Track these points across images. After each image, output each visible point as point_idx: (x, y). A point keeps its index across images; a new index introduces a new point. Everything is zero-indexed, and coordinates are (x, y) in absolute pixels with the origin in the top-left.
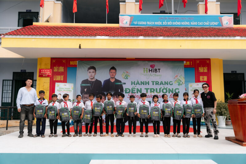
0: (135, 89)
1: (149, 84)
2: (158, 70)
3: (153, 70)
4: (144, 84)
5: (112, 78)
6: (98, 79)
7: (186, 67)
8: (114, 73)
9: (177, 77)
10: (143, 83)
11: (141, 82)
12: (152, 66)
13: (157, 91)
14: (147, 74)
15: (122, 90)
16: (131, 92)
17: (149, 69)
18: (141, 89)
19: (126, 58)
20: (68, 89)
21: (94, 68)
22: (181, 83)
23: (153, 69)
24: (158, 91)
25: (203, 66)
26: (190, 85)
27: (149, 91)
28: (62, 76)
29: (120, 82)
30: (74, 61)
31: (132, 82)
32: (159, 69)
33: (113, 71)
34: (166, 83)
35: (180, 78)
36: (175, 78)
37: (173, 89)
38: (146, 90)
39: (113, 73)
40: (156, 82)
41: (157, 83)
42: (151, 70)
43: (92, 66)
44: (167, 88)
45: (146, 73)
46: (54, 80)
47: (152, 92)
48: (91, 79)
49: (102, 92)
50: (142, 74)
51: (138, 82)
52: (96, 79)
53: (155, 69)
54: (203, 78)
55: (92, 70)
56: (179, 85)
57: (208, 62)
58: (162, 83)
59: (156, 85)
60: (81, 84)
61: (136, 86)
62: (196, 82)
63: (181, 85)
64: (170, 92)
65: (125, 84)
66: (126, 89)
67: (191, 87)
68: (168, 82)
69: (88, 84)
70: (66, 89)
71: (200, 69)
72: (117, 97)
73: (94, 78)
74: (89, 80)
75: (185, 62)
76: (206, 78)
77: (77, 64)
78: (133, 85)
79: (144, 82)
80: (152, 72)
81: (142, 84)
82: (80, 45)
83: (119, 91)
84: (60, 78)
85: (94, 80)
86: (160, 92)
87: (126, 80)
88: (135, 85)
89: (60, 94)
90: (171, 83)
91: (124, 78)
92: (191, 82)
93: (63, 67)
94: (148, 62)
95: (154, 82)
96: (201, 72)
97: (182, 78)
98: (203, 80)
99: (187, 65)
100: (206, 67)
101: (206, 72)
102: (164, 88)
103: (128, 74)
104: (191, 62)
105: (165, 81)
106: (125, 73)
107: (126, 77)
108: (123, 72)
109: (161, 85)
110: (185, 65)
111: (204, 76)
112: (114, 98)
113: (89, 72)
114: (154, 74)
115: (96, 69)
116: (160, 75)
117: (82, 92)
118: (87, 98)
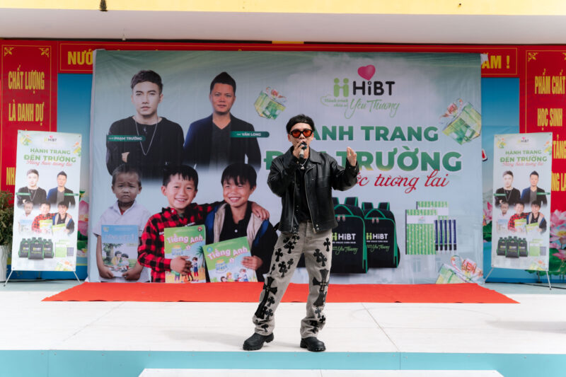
1: (351, 138)
2: (386, 87)
3: (367, 86)
4: (334, 138)
5: (221, 114)
6: (168, 119)
7: (487, 73)
8: (227, 95)
9: (453, 114)
10: (330, 134)
11: (325, 129)
12: (363, 72)
13: (379, 163)
14: (347, 101)
15: (256, 158)
17: (355, 83)
19: (269, 43)
20: (64, 152)
21: (153, 77)
22: (468, 134)
23: (370, 83)
24: (385, 162)
25: (551, 73)
26: (498, 140)
28: (40, 107)
29: (249, 128)
30: (81, 51)
32: (390, 83)
33: (224, 88)
34: (416, 134)
35: (464, 117)
36: (446, 116)
37: (437, 155)
38: (340, 157)
39: (223, 97)
40: (378, 129)
41: (382, 134)
42: (359, 84)
43: (147, 69)
44: (417, 151)
45: (341, 97)
46: (10, 119)
48: (146, 117)
49: (184, 164)
50: (326, 100)
52: (164, 119)
53: (376, 83)
54: (548, 117)
55: (147, 86)
56: (460, 140)
58: (398, 134)
59: (378, 139)
60: (107, 137)
62: (522, 131)
63: (468, 140)
64: (429, 166)
65: (266, 135)
66: (270, 154)
67: (503, 147)
68: (419, 129)
69: (136, 135)
70: (55, 152)
71: (540, 85)
72: (237, 184)
73: (154, 113)
74: (139, 119)
75: (484, 57)
76: (561, 117)
77: (93, 61)
79: (334, 128)
80: (364, 93)
81: (328, 136)
83: (246, 162)
84: (32, 112)
85: (153, 121)
86: (391, 164)
87: (272, 120)
89: (36, 172)
90: (431, 134)
91: (263, 113)
92: (506, 130)
93: (43, 73)
94: (350, 56)
95: (371, 131)
96: (541, 92)
97: (471, 114)
98: (546, 125)
99: (492, 67)
100: (561, 74)
101: (559, 93)
102: (405, 151)
103: (278, 99)
104: (508, 57)
105: (409, 128)
106: (267, 95)
107: (270, 109)
108: (261, 93)
109: (396, 139)
110: (486, 67)
111: (551, 110)
112: (227, 185)
113: (135, 94)
114: (372, 101)
115: (163, 82)
116: (394, 105)
117: (113, 164)
118: (130, 186)
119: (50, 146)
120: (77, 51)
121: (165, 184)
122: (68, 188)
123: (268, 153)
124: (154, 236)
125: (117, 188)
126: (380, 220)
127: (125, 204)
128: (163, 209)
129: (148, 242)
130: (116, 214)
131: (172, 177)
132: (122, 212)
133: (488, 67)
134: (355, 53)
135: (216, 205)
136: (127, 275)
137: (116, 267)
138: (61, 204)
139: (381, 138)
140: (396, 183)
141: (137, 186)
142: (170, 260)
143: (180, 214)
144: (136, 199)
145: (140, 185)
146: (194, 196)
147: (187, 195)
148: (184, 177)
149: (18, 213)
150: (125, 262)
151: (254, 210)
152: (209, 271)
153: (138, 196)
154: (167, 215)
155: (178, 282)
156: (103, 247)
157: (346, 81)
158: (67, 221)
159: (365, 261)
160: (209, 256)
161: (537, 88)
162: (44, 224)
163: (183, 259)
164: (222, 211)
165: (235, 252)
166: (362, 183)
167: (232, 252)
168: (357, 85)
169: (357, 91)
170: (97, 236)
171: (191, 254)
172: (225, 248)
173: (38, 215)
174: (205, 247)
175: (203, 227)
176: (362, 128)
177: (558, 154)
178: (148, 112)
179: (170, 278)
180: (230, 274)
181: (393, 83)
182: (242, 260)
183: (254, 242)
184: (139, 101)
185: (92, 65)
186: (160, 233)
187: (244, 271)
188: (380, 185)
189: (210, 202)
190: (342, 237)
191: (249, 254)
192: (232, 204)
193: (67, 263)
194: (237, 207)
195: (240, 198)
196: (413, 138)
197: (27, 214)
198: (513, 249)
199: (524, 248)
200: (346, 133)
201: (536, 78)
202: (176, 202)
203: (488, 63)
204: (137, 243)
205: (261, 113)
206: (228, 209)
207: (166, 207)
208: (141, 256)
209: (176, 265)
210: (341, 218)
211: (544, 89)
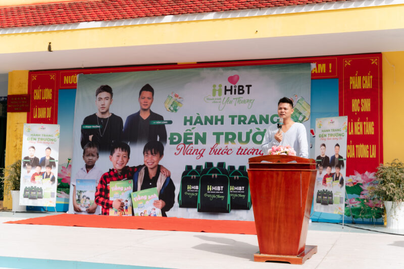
0: (192, 134)
1: (222, 123)
3: (233, 89)
4: (211, 123)
5: (145, 110)
6: (115, 114)
7: (315, 77)
8: (149, 98)
10: (209, 121)
11: (206, 118)
12: (232, 80)
15: (164, 137)
16: (182, 142)
17: (226, 87)
18: (205, 134)
19: (176, 64)
22: (301, 118)
23: (235, 87)
24: (244, 139)
25: (362, 74)
27: (222, 138)
28: (49, 109)
29: (161, 118)
30: (71, 75)
31: (185, 118)
32: (249, 86)
33: (147, 94)
34: (265, 120)
35: (298, 107)
38: (215, 136)
39: (146, 99)
40: (240, 117)
41: (242, 120)
42: (228, 88)
43: (104, 84)
45: (217, 96)
46: (34, 117)
47: (229, 142)
48: (103, 113)
49: (123, 142)
50: (208, 99)
51: (199, 118)
52: (113, 114)
53: (239, 86)
54: (360, 105)
55: (104, 94)
57: (374, 62)
58: (253, 120)
59: (239, 123)
60: (82, 126)
61: (193, 128)
65: (170, 122)
66: (172, 135)
68: (267, 116)
71: (354, 83)
72: (152, 154)
73: (107, 111)
74: (99, 115)
75: (313, 65)
76: (369, 105)
77: (77, 81)
78: (188, 126)
79: (212, 117)
80: (231, 94)
81: (208, 123)
82: (50, 43)
83: (158, 140)
84: (45, 113)
85: (107, 116)
87: (174, 113)
88: (193, 126)
89: (33, 147)
91: (169, 109)
93: (51, 90)
94: (223, 70)
95: (235, 118)
96: (354, 88)
97: (303, 105)
98: (359, 111)
99: (319, 72)
100: (369, 74)
101: (367, 88)
102: (258, 131)
103: (178, 100)
104: (330, 65)
105: (260, 115)
106: (172, 97)
107: (173, 106)
108: (169, 96)
109: (252, 123)
110: (315, 72)
111: (362, 100)
112: (146, 155)
113: (98, 99)
114: (237, 99)
115: (113, 92)
116: (251, 100)
117: (84, 142)
118: (93, 155)
119: (41, 132)
120: (69, 76)
121: (112, 154)
122: (51, 157)
123: (171, 134)
124: (104, 186)
125: (86, 157)
126: (239, 178)
127: (89, 167)
128: (110, 170)
129: (101, 190)
130: (85, 173)
131: (115, 149)
132: (88, 171)
133: (316, 72)
134: (227, 68)
135: (140, 167)
136: (89, 210)
137: (83, 205)
138: (48, 166)
139: (242, 123)
140: (251, 152)
141: (96, 155)
142: (113, 201)
143: (119, 172)
144: (96, 163)
145: (98, 155)
146: (128, 162)
147: (124, 161)
148: (122, 150)
149: (24, 171)
150: (88, 202)
151: (161, 171)
152: (134, 209)
153: (97, 162)
154: (112, 173)
155: (116, 215)
156: (77, 192)
157: (220, 86)
158: (51, 176)
159: (229, 205)
160: (134, 199)
161: (352, 85)
162: (38, 178)
163: (120, 201)
164: (143, 171)
165: (149, 197)
166: (229, 153)
167: (148, 197)
168: (227, 89)
169: (227, 92)
170: (74, 186)
171: (124, 198)
172: (143, 195)
173: (34, 173)
174: (133, 194)
175: (132, 181)
176: (230, 116)
177: (367, 131)
178: (104, 111)
179: (112, 212)
180: (146, 211)
181: (251, 86)
182: (153, 202)
183: (161, 191)
184: (100, 103)
185: (76, 84)
186: (108, 185)
187: (154, 209)
188: (240, 154)
189: (136, 165)
190: (215, 188)
191: (158, 199)
192: (149, 167)
193: (51, 202)
194: (152, 169)
195: (153, 163)
196: (263, 122)
197: (28, 172)
198: (325, 199)
199: (331, 198)
200: (219, 120)
201: (351, 78)
202: (117, 165)
203: (316, 69)
204: (95, 190)
205: (168, 109)
206: (146, 169)
207: (111, 169)
208: (97, 198)
209: (116, 205)
210: (215, 176)
211: (356, 85)
